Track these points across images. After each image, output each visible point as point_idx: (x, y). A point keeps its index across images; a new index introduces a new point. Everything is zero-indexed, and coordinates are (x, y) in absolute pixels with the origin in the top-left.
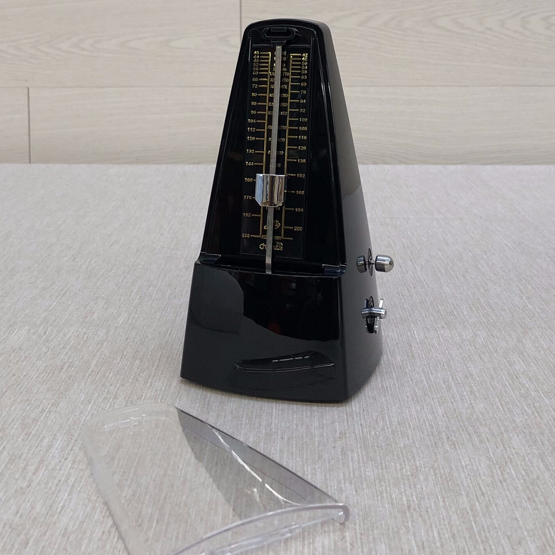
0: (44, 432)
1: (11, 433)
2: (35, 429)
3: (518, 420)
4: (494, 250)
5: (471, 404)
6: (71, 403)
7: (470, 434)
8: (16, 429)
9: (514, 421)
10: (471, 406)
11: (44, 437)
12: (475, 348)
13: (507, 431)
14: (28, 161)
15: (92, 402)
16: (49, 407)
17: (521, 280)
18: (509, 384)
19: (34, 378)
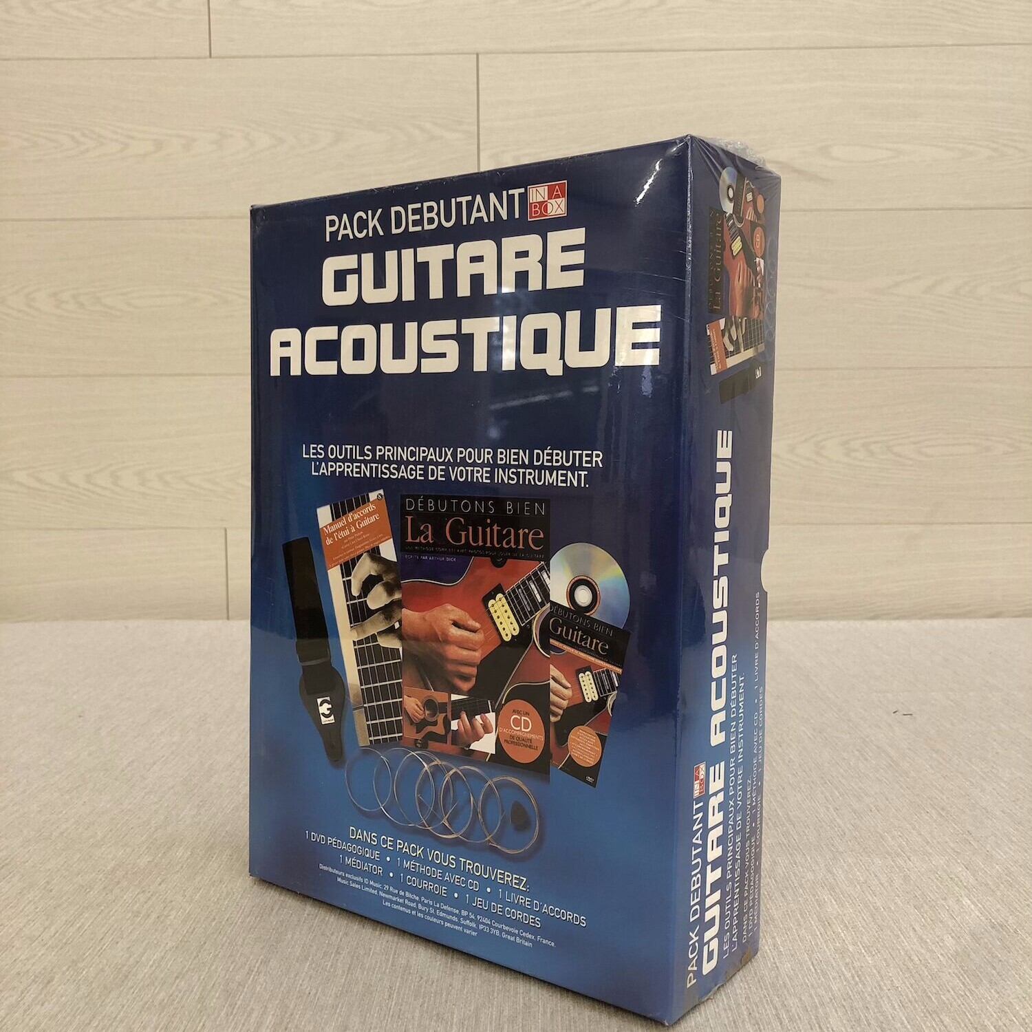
0: (252, 1003)
1: (212, 1005)
2: (241, 997)
3: (835, 988)
4: (791, 740)
5: (775, 963)
6: (284, 959)
7: (776, 1009)
8: (218, 998)
9: (831, 990)
10: (774, 965)
11: (252, 1009)
12: (776, 881)
13: (822, 1004)
14: (225, 615)
15: (310, 959)
16: (257, 965)
17: (826, 783)
18: (821, 934)
19: (239, 923)
